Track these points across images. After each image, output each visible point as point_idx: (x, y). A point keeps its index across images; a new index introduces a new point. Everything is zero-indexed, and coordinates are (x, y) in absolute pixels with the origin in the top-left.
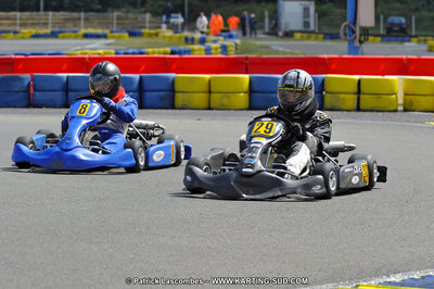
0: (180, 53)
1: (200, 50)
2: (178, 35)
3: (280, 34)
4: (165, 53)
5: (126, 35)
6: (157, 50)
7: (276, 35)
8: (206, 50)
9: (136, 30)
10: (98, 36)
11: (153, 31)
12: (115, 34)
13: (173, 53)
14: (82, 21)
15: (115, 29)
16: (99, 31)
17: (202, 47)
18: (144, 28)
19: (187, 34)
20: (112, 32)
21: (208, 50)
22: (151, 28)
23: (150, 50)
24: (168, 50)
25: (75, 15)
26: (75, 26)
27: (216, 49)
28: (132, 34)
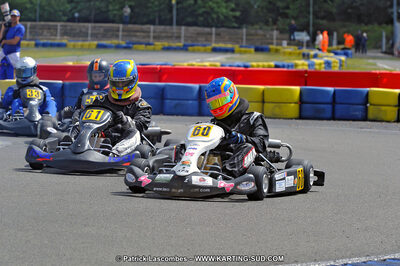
0: (283, 67)
1: (303, 65)
2: (298, 51)
3: (396, 53)
4: (269, 67)
5: (252, 50)
7: (392, 53)
8: (309, 65)
9: (264, 46)
10: (226, 51)
11: (277, 47)
13: (276, 66)
14: (214, 36)
15: (244, 44)
16: (229, 46)
17: (306, 63)
18: (272, 44)
19: (305, 50)
21: (313, 64)
22: (277, 44)
23: (254, 64)
24: (272, 64)
25: (207, 30)
26: (207, 40)
27: (320, 64)
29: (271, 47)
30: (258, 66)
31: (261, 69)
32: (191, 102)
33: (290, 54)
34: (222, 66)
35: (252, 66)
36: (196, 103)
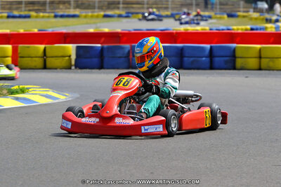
0: (257, 29)
1: (271, 27)
2: (262, 17)
4: (246, 30)
5: (226, 16)
9: (233, 13)
11: (245, 14)
13: (252, 29)
14: (194, 6)
19: (268, 16)
20: (216, 14)
21: (277, 28)
22: (244, 12)
28: (230, 16)
30: (238, 29)
32: (204, 59)
33: (256, 19)
34: (211, 30)
35: (233, 29)
36: (208, 59)
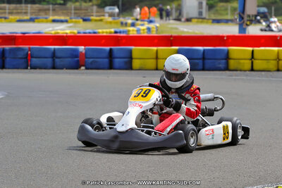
3: (183, 20)
6: (105, 30)
7: (180, 20)
8: (137, 31)
10: (62, 21)
12: (74, 20)
15: (73, 17)
16: (63, 18)
17: (135, 29)
18: (92, 16)
23: (100, 31)
24: (113, 30)
26: (46, 14)
27: (144, 30)
29: (92, 18)
31: (105, 34)
